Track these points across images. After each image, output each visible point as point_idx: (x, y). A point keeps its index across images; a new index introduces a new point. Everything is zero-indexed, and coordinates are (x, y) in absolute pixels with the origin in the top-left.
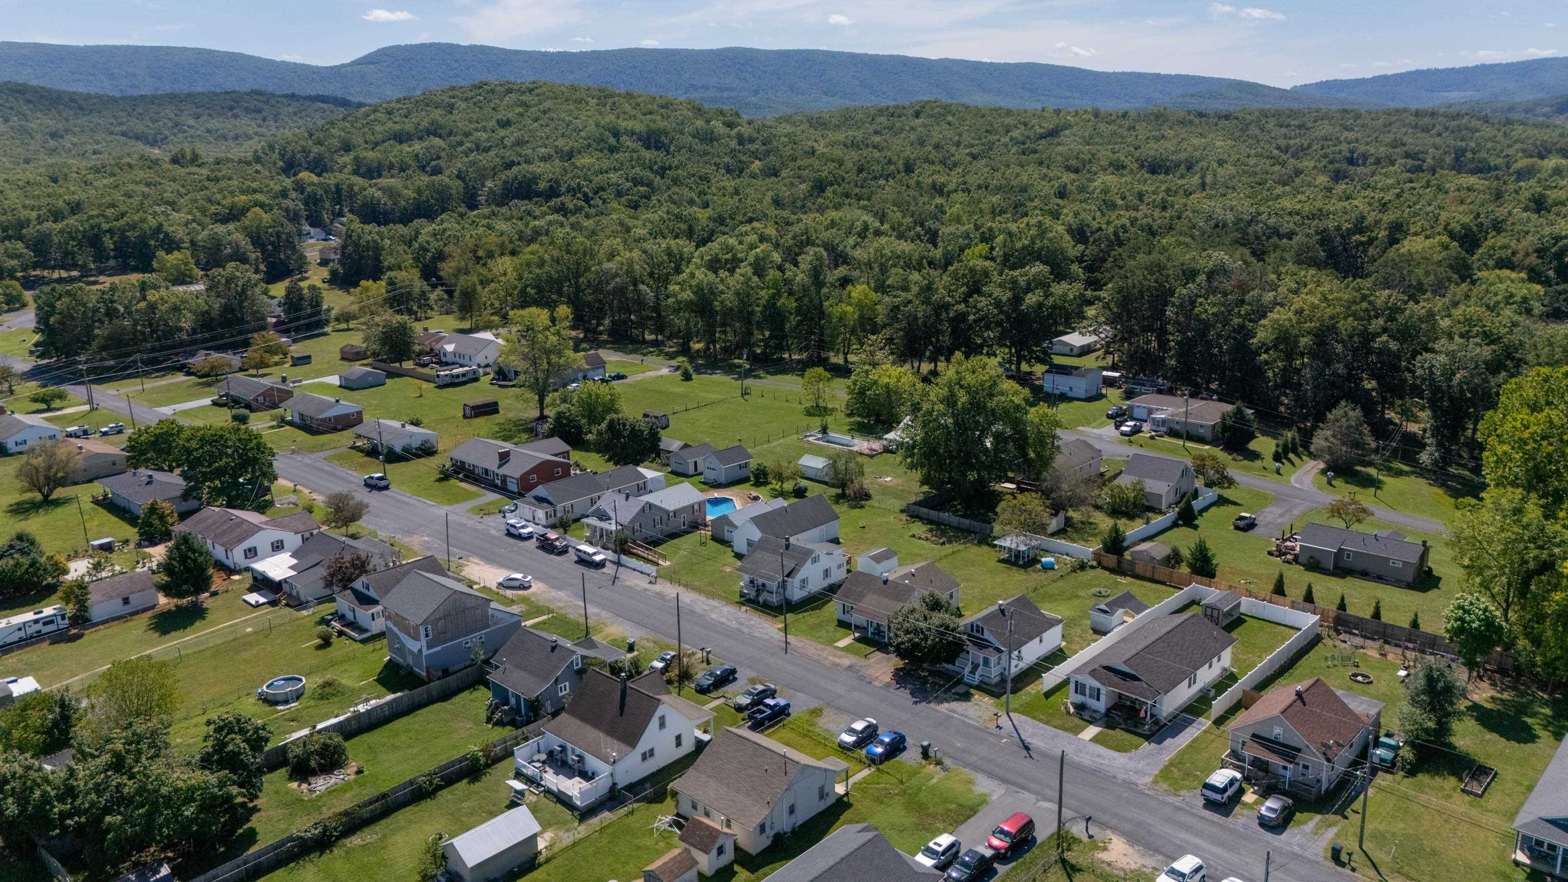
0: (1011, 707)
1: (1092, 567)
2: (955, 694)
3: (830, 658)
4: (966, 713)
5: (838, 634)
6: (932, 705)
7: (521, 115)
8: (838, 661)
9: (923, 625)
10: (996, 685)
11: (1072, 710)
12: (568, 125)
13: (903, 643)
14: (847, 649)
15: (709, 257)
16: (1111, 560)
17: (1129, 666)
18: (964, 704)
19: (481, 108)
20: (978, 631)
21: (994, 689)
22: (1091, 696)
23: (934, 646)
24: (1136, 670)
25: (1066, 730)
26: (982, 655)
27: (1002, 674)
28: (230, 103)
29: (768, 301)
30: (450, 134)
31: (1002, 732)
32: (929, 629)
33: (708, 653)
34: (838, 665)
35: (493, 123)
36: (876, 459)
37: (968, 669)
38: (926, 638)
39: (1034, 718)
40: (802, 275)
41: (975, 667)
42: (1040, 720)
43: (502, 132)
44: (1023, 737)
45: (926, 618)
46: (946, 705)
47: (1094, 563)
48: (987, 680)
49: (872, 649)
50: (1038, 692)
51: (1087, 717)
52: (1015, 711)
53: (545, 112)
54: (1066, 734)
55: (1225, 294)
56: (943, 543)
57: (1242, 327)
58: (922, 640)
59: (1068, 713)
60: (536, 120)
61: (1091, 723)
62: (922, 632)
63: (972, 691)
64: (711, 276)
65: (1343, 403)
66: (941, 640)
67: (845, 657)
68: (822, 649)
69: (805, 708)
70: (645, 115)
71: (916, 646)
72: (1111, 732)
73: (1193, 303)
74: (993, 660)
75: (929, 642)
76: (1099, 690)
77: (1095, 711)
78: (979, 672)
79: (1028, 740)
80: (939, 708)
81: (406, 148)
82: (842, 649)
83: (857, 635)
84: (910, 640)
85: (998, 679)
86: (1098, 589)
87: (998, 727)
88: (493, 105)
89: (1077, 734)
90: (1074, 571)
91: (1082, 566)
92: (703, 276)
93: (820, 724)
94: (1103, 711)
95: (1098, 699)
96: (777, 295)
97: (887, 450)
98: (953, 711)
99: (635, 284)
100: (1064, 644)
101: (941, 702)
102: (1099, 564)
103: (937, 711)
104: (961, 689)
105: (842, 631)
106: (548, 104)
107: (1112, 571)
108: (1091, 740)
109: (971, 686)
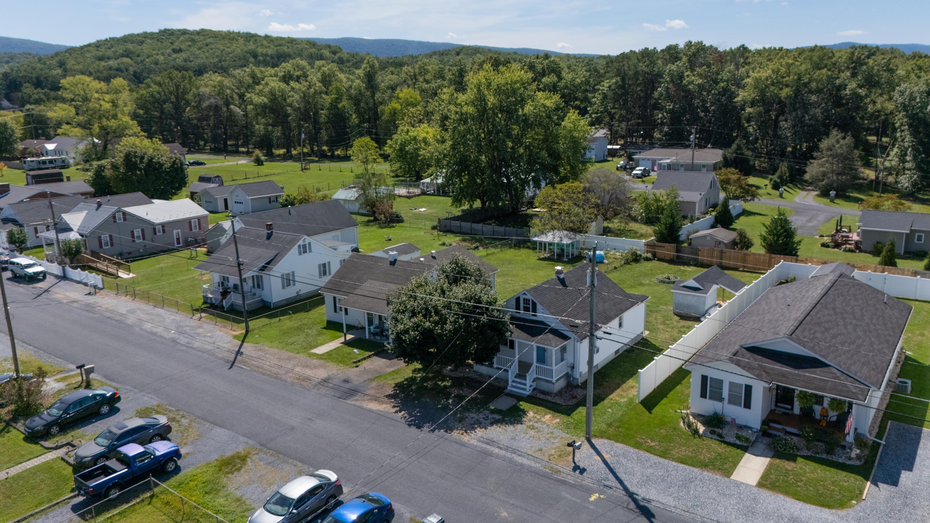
0: (594, 428)
1: (647, 259)
2: (493, 412)
3: (297, 369)
4: (515, 445)
5: (320, 339)
6: (455, 434)
7: (190, 46)
8: (309, 372)
9: (437, 300)
10: (560, 393)
11: (701, 429)
12: (222, 51)
13: (406, 332)
14: (329, 356)
15: (283, 73)
16: (668, 250)
17: (799, 341)
18: (510, 428)
19: (162, 42)
20: (526, 309)
21: (558, 400)
22: (733, 400)
23: (456, 331)
24: (812, 349)
25: (703, 465)
26: (534, 345)
27: (567, 376)
28: (6, 59)
29: (331, 104)
30: (139, 56)
31: (586, 480)
32: (448, 306)
33: (91, 371)
34: (307, 379)
35: (169, 51)
36: (413, 200)
37: (514, 369)
38: (443, 321)
39: (638, 446)
40: (358, 81)
41: (524, 367)
42: (649, 450)
43: (175, 56)
44: (632, 489)
45: (443, 292)
46: (480, 432)
47: (649, 255)
48: (544, 386)
49: (368, 354)
50: (631, 400)
51: (732, 440)
52: (602, 435)
53: (207, 45)
54: (707, 474)
55: (709, 66)
56: (477, 248)
57: (725, 90)
58: (436, 323)
59: (696, 432)
60: (200, 49)
61: (745, 449)
62: (437, 313)
63: (523, 405)
64: (283, 85)
65: (834, 132)
66: (468, 322)
67: (321, 366)
68: (289, 359)
69: (215, 456)
70: (276, 46)
71: (427, 334)
72: (789, 465)
73: (681, 77)
74: (553, 351)
75: (449, 327)
76: (748, 389)
77: (741, 427)
78: (531, 375)
79: (642, 493)
80: (466, 438)
81: (103, 63)
82: (320, 357)
83: (349, 337)
84: (416, 327)
85: (562, 384)
86: (666, 275)
87: (576, 468)
88: (171, 41)
89: (728, 473)
90: (627, 263)
91: (636, 258)
92: (275, 84)
93: (231, 488)
94: (757, 424)
95: (748, 405)
96: (338, 99)
97: (424, 193)
98: (490, 442)
99: (227, 104)
100: (647, 333)
101: (471, 427)
102: (654, 255)
103: (463, 444)
104: (503, 403)
105: (330, 333)
106: (209, 41)
107: (671, 262)
108: (761, 484)
109: (520, 398)
